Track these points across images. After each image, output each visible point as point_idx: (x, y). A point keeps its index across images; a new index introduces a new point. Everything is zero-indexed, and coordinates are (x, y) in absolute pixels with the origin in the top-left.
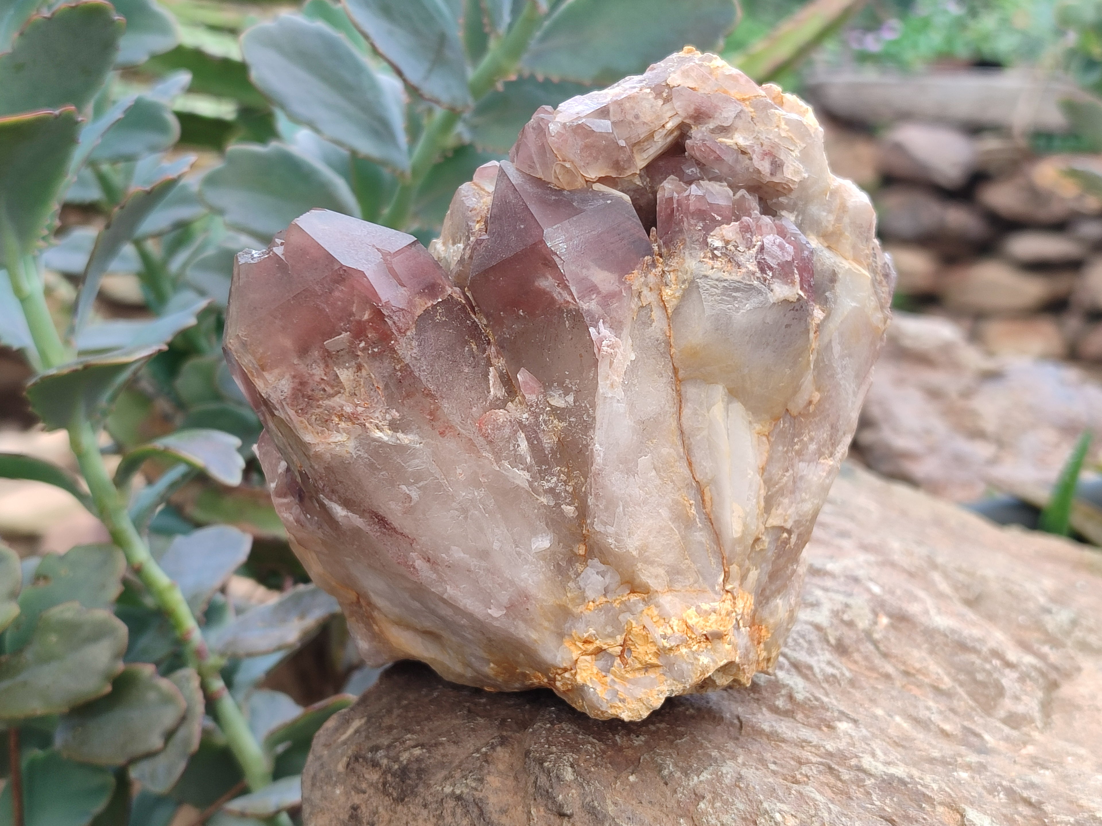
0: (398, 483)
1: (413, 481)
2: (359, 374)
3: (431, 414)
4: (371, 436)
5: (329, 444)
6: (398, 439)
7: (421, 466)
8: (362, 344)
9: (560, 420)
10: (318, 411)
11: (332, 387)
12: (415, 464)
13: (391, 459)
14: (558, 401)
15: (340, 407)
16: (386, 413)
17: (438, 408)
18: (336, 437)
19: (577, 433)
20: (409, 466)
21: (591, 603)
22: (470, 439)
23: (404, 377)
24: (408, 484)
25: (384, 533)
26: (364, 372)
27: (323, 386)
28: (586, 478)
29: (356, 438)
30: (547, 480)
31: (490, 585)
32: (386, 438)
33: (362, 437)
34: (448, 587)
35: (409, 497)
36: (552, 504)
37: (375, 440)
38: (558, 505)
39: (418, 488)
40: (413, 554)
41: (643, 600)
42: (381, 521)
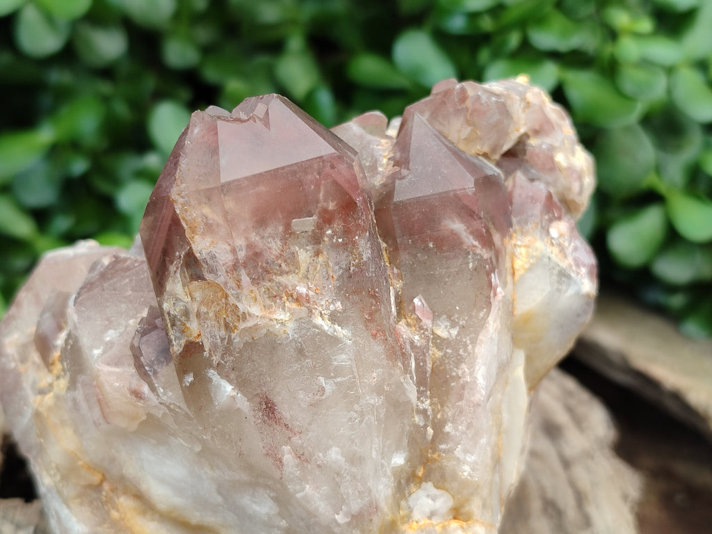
0: (318, 374)
1: (332, 375)
2: (315, 259)
3: (370, 315)
4: (314, 322)
5: (271, 320)
6: (335, 331)
7: (345, 362)
8: (329, 232)
9: (439, 349)
10: (268, 284)
11: (287, 264)
12: (342, 359)
13: (323, 349)
14: (442, 331)
15: (292, 286)
16: (332, 302)
17: (377, 310)
18: (281, 314)
19: (450, 364)
20: (335, 360)
21: (415, 523)
22: (393, 347)
23: (355, 273)
24: (327, 377)
25: (265, 422)
26: (321, 259)
27: (280, 261)
28: (442, 406)
29: (296, 320)
30: (422, 401)
31: (350, 492)
32: (326, 328)
33: (303, 321)
34: (308, 486)
35: (323, 389)
36: (422, 424)
37: (316, 326)
38: (425, 426)
39: (335, 383)
40: (286, 448)
41: (462, 528)
42: (269, 409)
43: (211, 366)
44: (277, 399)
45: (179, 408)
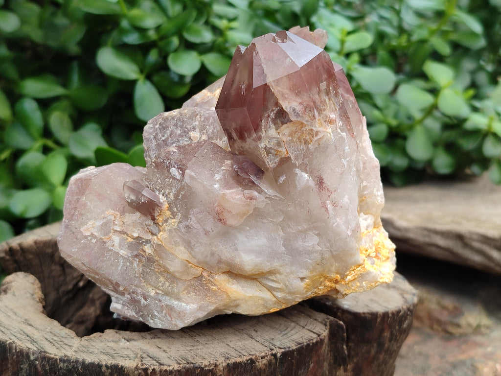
0: (342, 158)
1: (346, 157)
18: (329, 129)
20: (346, 149)
24: (344, 159)
25: (319, 190)
33: (335, 132)
35: (344, 166)
37: (339, 134)
39: (347, 161)
40: (328, 202)
41: (377, 231)
42: (320, 182)
43: (296, 167)
44: (324, 177)
45: (276, 196)
